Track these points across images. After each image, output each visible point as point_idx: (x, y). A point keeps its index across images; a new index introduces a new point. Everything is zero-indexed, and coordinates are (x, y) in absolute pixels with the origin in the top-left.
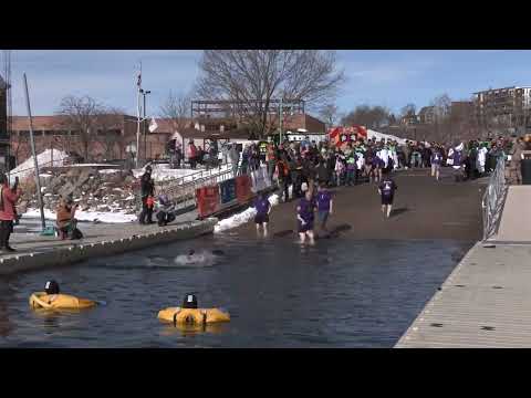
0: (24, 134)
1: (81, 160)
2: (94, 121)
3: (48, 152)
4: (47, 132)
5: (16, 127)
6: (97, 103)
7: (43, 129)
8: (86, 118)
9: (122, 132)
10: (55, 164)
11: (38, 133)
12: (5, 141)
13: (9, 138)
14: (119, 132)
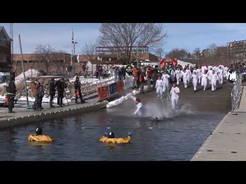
0: (19, 62)
1: (45, 74)
2: (51, 56)
3: (30, 70)
4: (30, 62)
5: (16, 59)
6: (52, 48)
7: (28, 60)
8: (47, 55)
9: (64, 61)
10: (33, 76)
11: (25, 62)
12: (10, 66)
13: (12, 64)
14: (63, 61)
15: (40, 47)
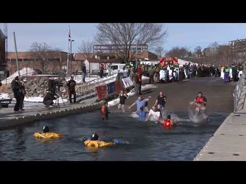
0: (14, 60)
1: (40, 73)
2: (47, 54)
3: (25, 69)
4: (25, 60)
5: (10, 57)
6: (48, 46)
7: (23, 58)
8: (43, 53)
9: (61, 59)
10: (28, 75)
11: (20, 60)
12: (3, 64)
13: (6, 62)
14: (59, 59)
15: (35, 45)
